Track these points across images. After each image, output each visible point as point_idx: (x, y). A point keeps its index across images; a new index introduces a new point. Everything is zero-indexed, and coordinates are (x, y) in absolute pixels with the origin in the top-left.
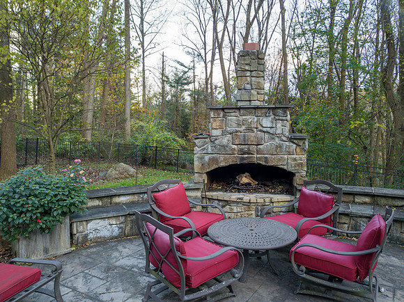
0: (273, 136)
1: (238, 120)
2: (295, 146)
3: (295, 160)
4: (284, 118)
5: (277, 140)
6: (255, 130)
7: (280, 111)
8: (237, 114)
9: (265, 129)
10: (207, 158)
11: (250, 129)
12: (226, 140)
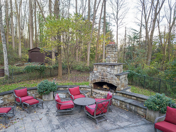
0: (111, 74)
1: (101, 68)
2: (117, 78)
3: (117, 82)
4: (114, 69)
5: (112, 75)
6: (106, 72)
7: (113, 66)
8: (101, 66)
9: (108, 72)
10: (93, 79)
11: (104, 71)
12: (97, 74)
